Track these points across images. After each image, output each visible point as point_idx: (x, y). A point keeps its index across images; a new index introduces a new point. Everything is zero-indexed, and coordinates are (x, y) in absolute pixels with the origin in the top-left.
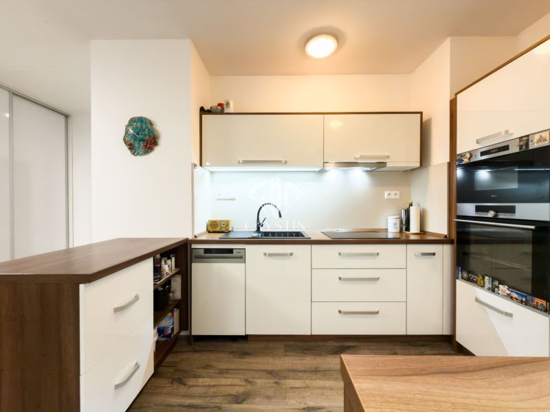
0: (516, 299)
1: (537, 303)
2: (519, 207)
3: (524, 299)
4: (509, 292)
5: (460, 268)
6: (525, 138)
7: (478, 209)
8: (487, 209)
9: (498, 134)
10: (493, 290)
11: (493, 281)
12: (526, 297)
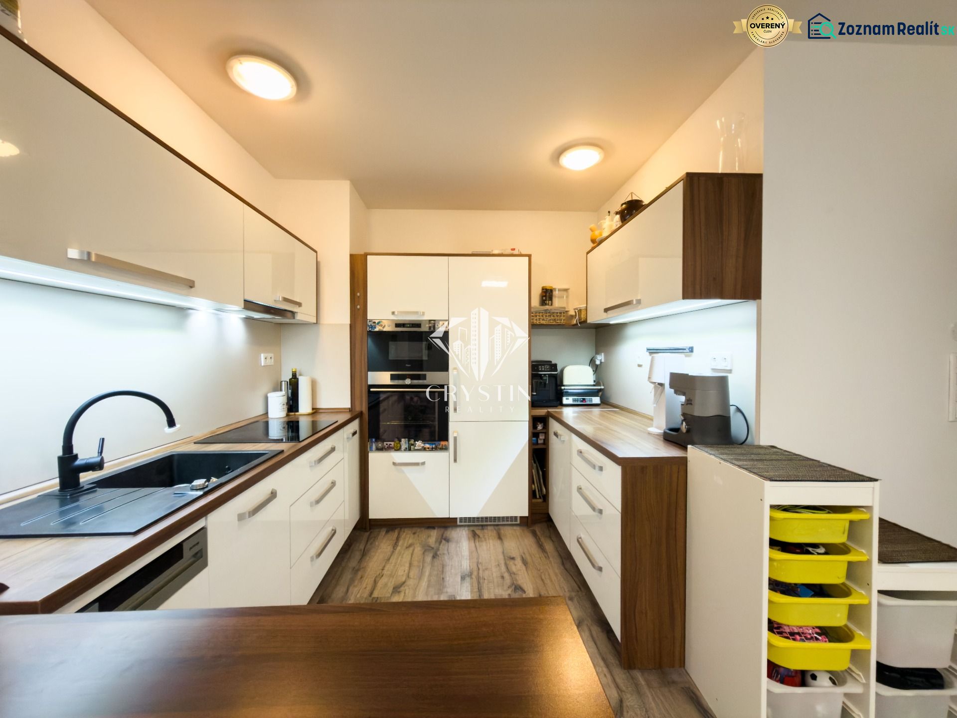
0: (428, 448)
1: (442, 445)
2: (429, 375)
3: (434, 446)
4: (423, 445)
5: (374, 440)
6: (432, 322)
7: (393, 377)
8: (403, 377)
9: (416, 313)
10: (409, 449)
11: (409, 441)
12: (435, 444)
